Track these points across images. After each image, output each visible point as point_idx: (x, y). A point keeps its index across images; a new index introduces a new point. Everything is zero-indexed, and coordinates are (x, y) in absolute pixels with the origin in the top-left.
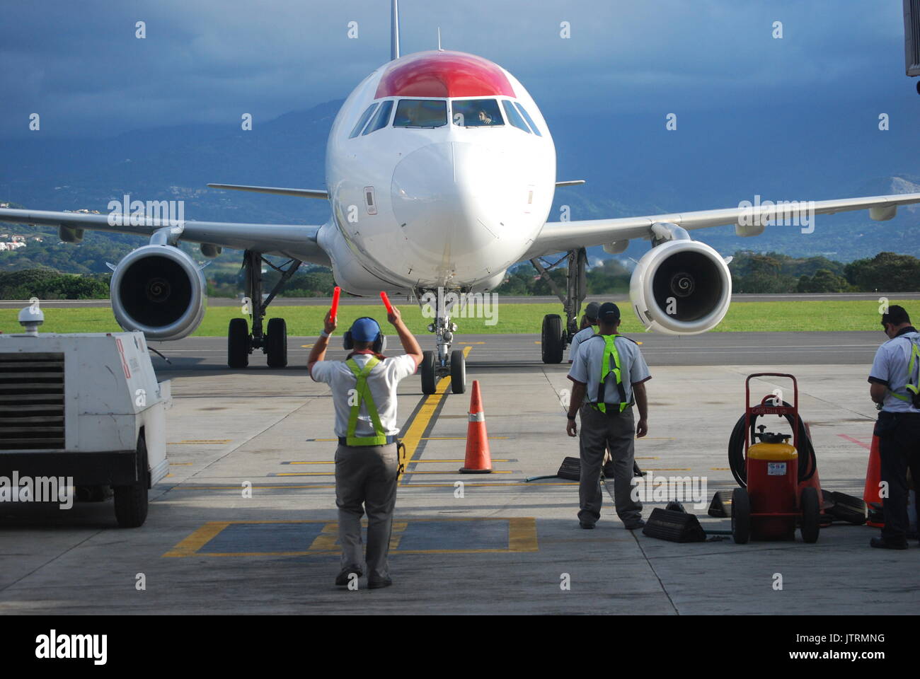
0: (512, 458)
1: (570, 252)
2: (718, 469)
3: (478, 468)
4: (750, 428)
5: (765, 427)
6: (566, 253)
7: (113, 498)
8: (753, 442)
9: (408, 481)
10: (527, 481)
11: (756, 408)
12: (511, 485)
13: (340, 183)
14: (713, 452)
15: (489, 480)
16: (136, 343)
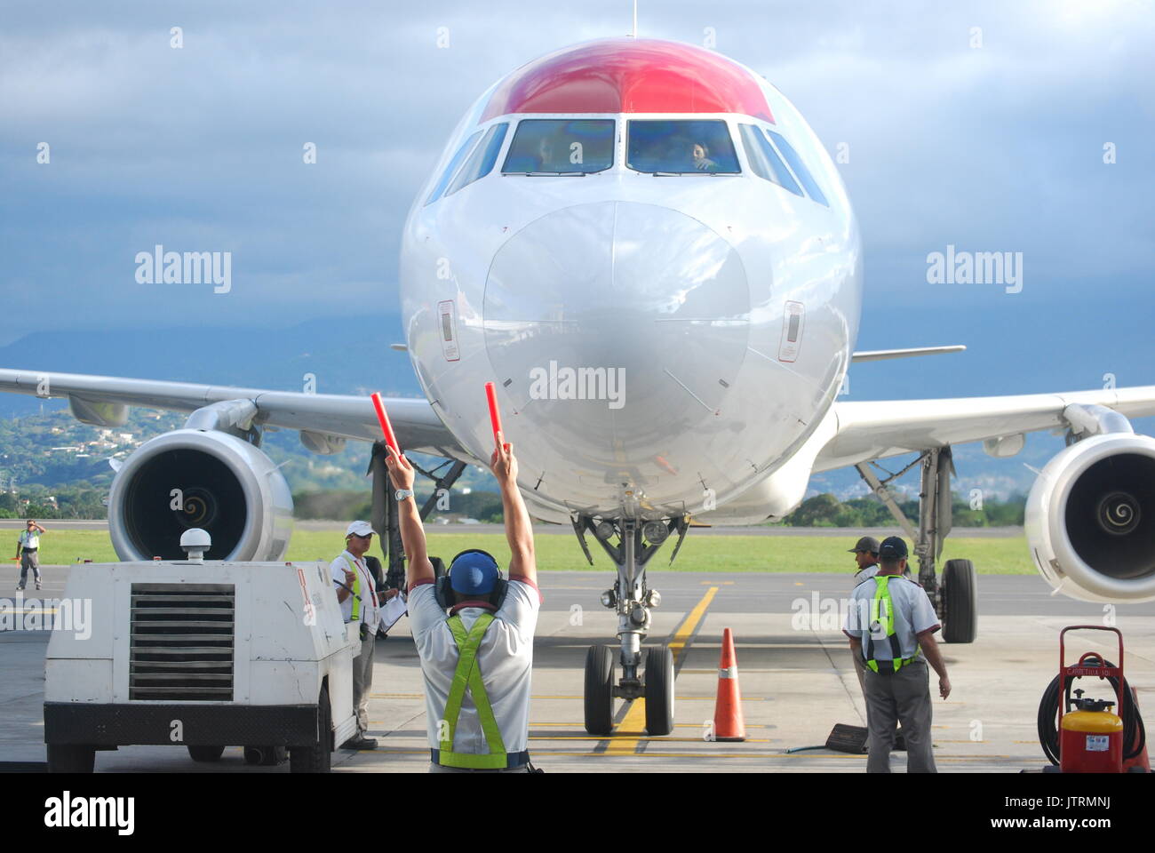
0: (770, 724)
1: (925, 453)
2: (1021, 742)
3: (729, 734)
4: (1064, 693)
5: (1083, 692)
6: (918, 455)
7: (288, 762)
8: (1068, 710)
9: (644, 749)
10: (789, 752)
11: (1072, 668)
12: (769, 756)
13: (414, 318)
14: (1016, 721)
15: (743, 750)
16: (320, 574)
